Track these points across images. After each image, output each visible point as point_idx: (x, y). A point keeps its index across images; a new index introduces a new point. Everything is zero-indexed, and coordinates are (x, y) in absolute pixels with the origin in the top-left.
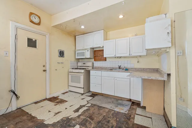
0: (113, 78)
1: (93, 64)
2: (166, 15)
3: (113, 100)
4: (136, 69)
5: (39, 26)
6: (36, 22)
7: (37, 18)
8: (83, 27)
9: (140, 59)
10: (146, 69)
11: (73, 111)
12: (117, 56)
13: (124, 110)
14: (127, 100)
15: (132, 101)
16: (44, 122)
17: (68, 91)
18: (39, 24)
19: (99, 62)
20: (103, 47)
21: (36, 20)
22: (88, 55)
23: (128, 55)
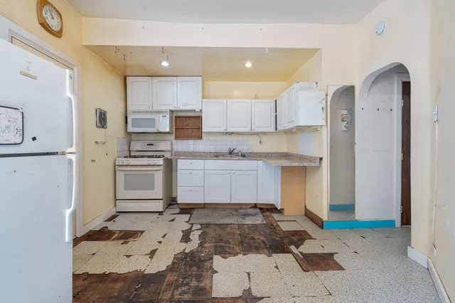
0: (229, 172)
1: (172, 144)
2: (317, 83)
3: (229, 211)
4: (256, 153)
5: (57, 39)
6: (54, 28)
7: (56, 16)
8: (165, 64)
9: (264, 138)
10: (272, 154)
11: (181, 242)
12: (230, 130)
13: (259, 220)
14: (250, 208)
15: (259, 206)
16: (145, 273)
17: (114, 213)
18: (58, 34)
19: (185, 142)
20: (201, 111)
21: (54, 23)
22: (164, 124)
23: (247, 130)
